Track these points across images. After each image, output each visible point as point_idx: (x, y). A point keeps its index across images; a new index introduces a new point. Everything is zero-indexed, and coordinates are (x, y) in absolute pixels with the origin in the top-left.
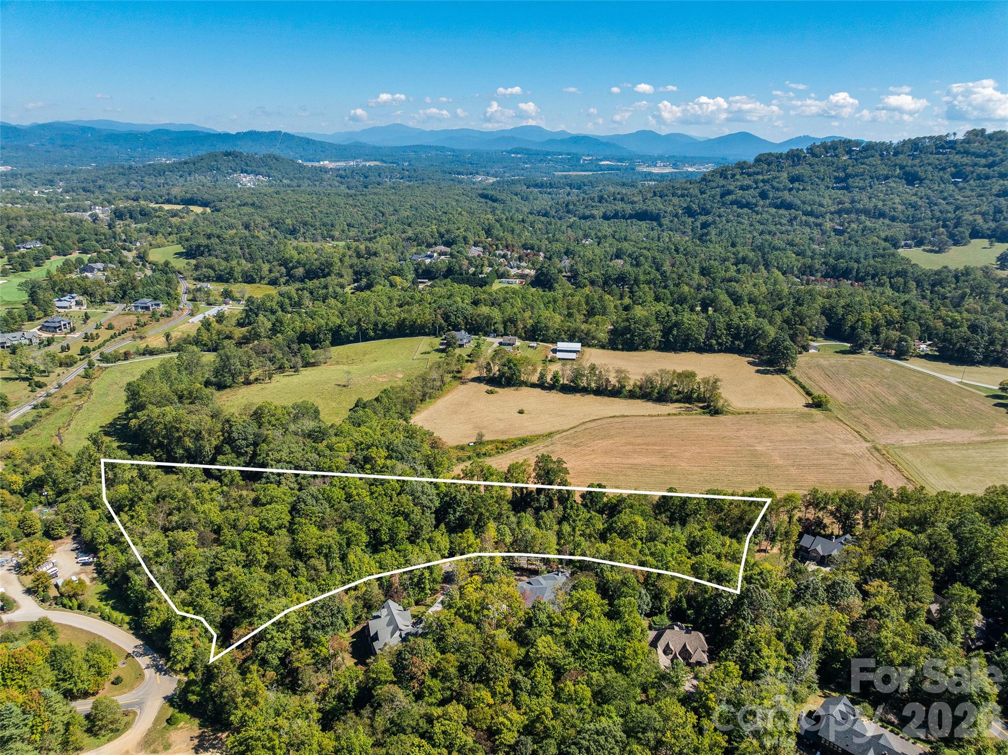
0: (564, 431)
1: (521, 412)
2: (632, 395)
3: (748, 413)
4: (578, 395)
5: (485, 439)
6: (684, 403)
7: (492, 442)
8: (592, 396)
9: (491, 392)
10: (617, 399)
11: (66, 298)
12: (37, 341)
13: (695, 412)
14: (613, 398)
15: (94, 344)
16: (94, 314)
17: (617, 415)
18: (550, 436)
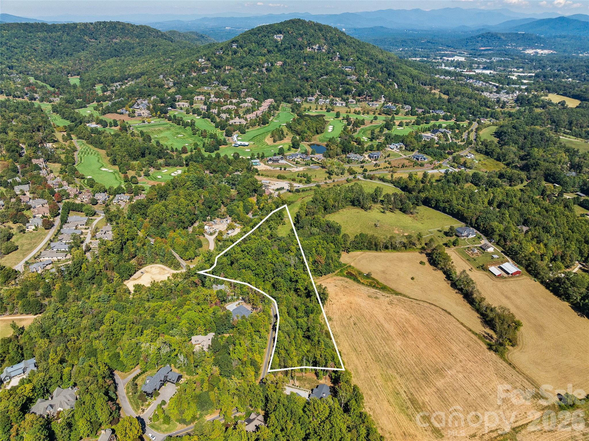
0: (408, 297)
1: (412, 279)
2: (478, 311)
4: (456, 291)
5: (372, 276)
6: (496, 334)
7: (374, 279)
8: (462, 296)
9: (421, 263)
10: (468, 305)
11: (397, 145)
12: (361, 160)
13: (487, 341)
14: (468, 304)
15: (374, 168)
16: (395, 155)
17: (448, 311)
18: (397, 294)
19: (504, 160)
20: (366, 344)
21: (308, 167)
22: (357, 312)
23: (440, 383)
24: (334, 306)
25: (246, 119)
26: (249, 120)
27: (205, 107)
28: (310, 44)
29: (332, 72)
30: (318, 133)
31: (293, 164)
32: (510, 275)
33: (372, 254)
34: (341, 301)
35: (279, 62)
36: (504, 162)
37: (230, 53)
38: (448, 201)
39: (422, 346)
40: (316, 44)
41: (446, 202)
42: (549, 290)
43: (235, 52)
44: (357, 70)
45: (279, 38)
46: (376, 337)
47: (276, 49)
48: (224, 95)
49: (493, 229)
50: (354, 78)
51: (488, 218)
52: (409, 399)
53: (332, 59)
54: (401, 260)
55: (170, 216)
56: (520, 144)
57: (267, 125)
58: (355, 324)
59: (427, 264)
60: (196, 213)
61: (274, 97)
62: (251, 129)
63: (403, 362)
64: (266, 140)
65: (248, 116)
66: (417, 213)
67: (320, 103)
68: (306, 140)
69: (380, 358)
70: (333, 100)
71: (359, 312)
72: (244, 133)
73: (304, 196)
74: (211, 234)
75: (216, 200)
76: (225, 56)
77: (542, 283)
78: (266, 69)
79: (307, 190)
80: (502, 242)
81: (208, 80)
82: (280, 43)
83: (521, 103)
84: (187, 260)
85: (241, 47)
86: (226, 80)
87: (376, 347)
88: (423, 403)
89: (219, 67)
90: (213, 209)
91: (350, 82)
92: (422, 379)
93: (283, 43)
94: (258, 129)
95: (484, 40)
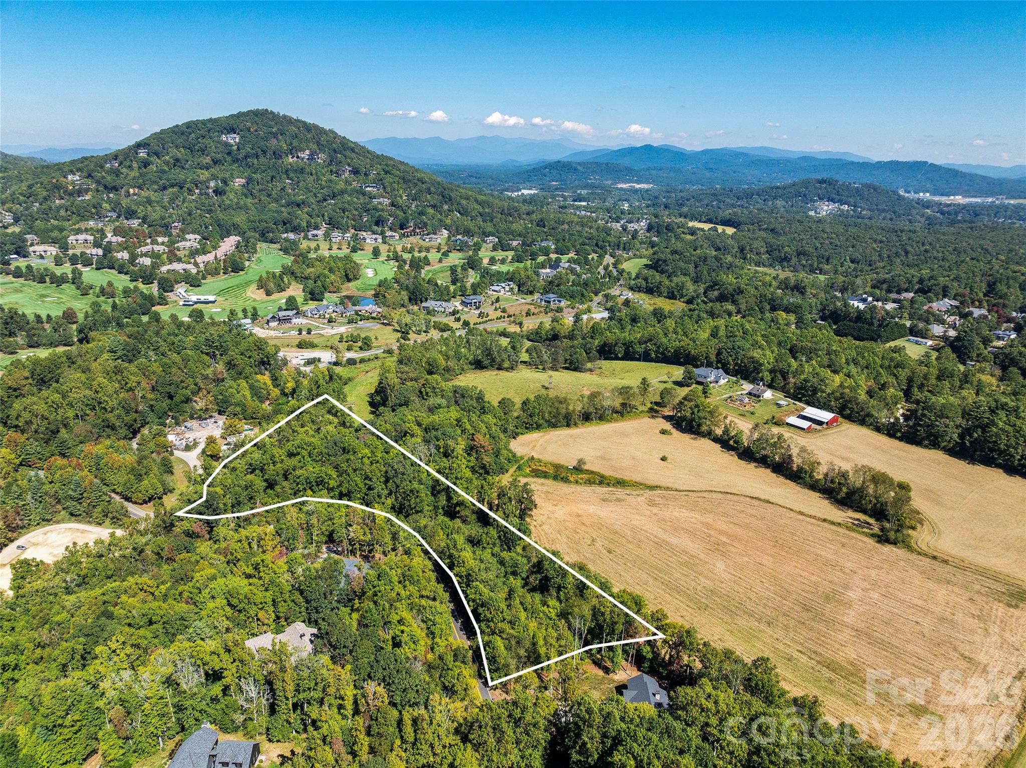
0: (676, 490)
1: (664, 459)
2: (813, 486)
3: (935, 558)
4: (753, 465)
5: (586, 467)
6: (871, 516)
7: (592, 472)
8: (768, 471)
9: (663, 432)
10: (791, 484)
11: (503, 285)
12: (451, 310)
13: (865, 530)
14: (788, 481)
15: (480, 320)
16: (506, 300)
17: (762, 497)
18: (652, 488)
19: (682, 296)
20: (657, 583)
21: (354, 325)
22: (601, 529)
23: (850, 617)
24: (545, 527)
25: (196, 264)
26: (201, 265)
27: (100, 252)
28: (292, 151)
29: (342, 192)
30: (349, 280)
31: (324, 324)
32: (825, 426)
33: (562, 433)
34: (556, 515)
35: (237, 180)
36: (682, 300)
37: (135, 165)
38: (650, 340)
39: (767, 561)
40: (304, 151)
41: (646, 343)
42: (896, 438)
43: (146, 164)
44: (388, 189)
45: (233, 139)
46: (667, 565)
47: (229, 158)
48: (137, 233)
49: (757, 362)
50: (387, 201)
51: (739, 347)
52: (818, 662)
53: (338, 175)
54: (625, 435)
55: (77, 416)
56: (693, 274)
57: (241, 273)
58: (609, 552)
59: (674, 431)
60: (140, 408)
61: (242, 234)
62: (210, 279)
63: (752, 597)
64: (249, 294)
65: (200, 259)
66: (600, 368)
67: (334, 240)
68: (332, 289)
69: (704, 600)
70: (357, 235)
71: (604, 529)
72: (199, 286)
73: (367, 369)
74: (188, 448)
75: (182, 382)
76: (124, 170)
77: (878, 429)
78: (214, 191)
79: (369, 360)
80: (780, 381)
81: (93, 211)
82: (235, 148)
83: (658, 232)
84: (145, 502)
85: (157, 154)
86: (134, 207)
87: (682, 583)
88: (852, 664)
89: (115, 189)
90: (178, 398)
91: (380, 206)
92: (813, 620)
93: (241, 146)
94: (225, 279)
95: (554, 172)
